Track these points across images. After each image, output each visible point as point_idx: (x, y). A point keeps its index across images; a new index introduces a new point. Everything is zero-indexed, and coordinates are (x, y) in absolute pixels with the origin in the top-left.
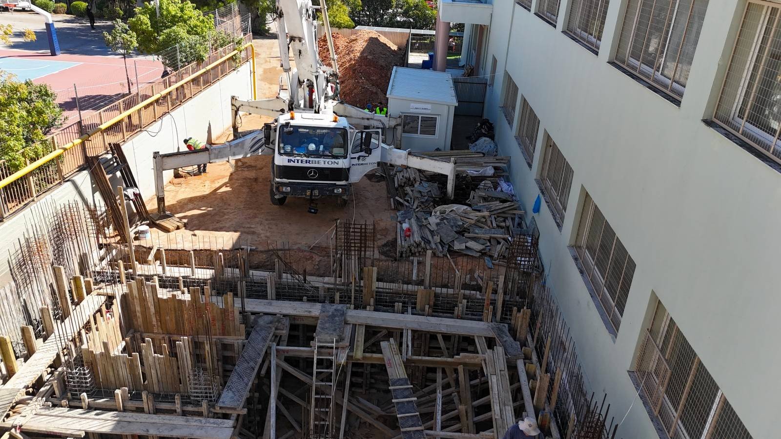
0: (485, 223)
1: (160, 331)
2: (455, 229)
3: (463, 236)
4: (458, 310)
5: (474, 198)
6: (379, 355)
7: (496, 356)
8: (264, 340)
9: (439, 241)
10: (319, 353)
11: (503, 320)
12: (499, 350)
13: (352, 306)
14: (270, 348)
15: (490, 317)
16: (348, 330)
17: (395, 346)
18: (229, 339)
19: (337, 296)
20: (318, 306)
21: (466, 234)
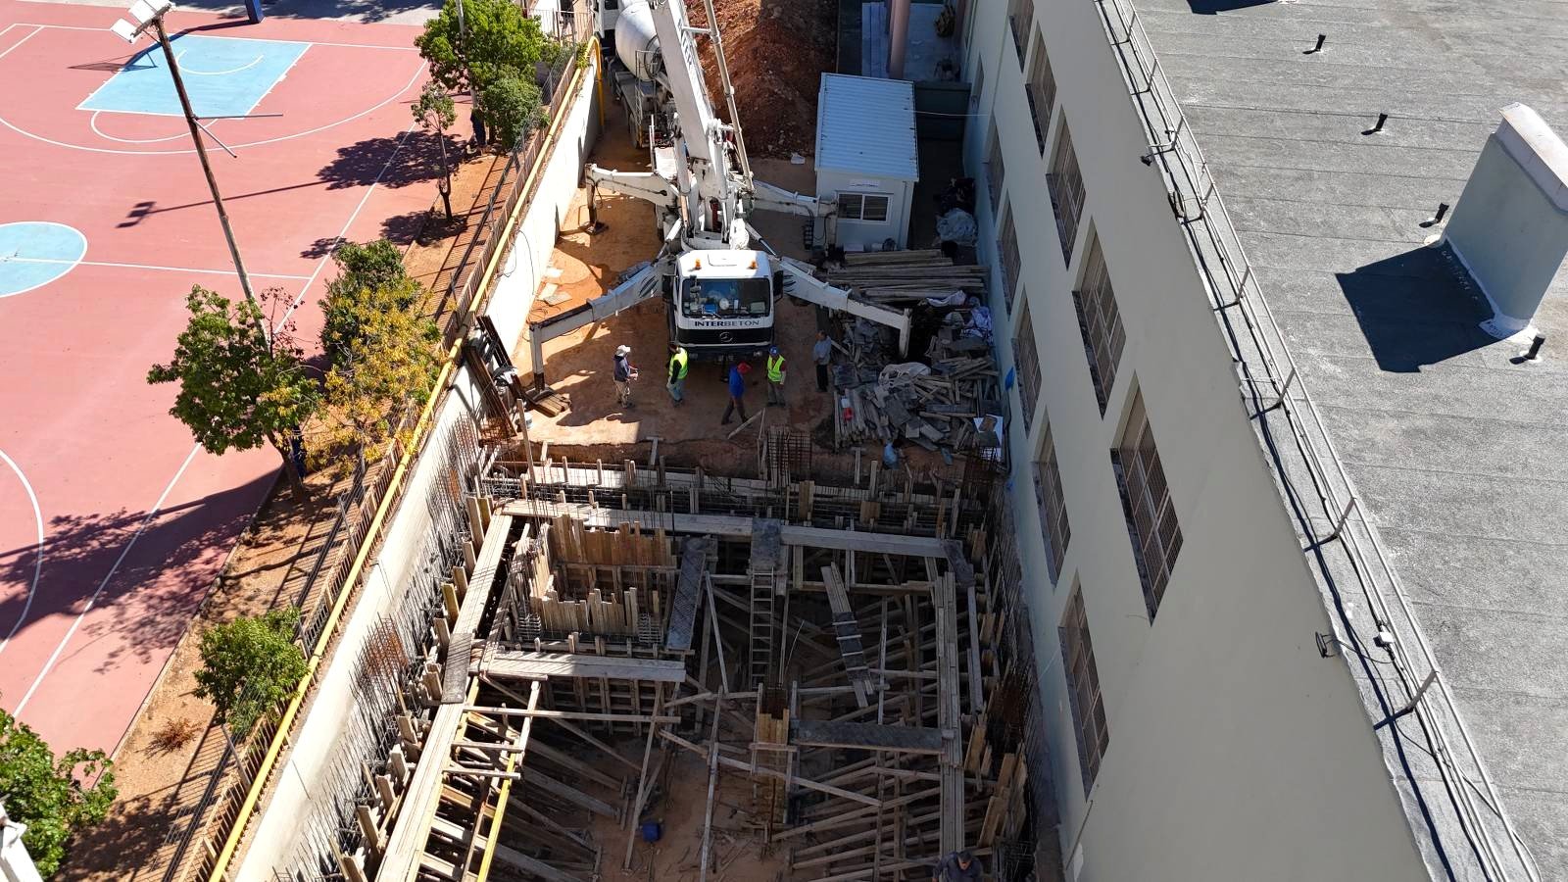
0: (946, 396)
1: (586, 561)
2: (907, 406)
3: (918, 415)
4: (908, 524)
5: (934, 350)
6: (820, 584)
7: (945, 584)
8: (698, 571)
9: (887, 423)
10: (756, 584)
11: (958, 536)
12: (950, 576)
13: (787, 522)
14: (704, 577)
15: (943, 534)
16: (784, 553)
17: (837, 573)
18: (659, 570)
19: (770, 511)
20: (749, 521)
21: (921, 413)
